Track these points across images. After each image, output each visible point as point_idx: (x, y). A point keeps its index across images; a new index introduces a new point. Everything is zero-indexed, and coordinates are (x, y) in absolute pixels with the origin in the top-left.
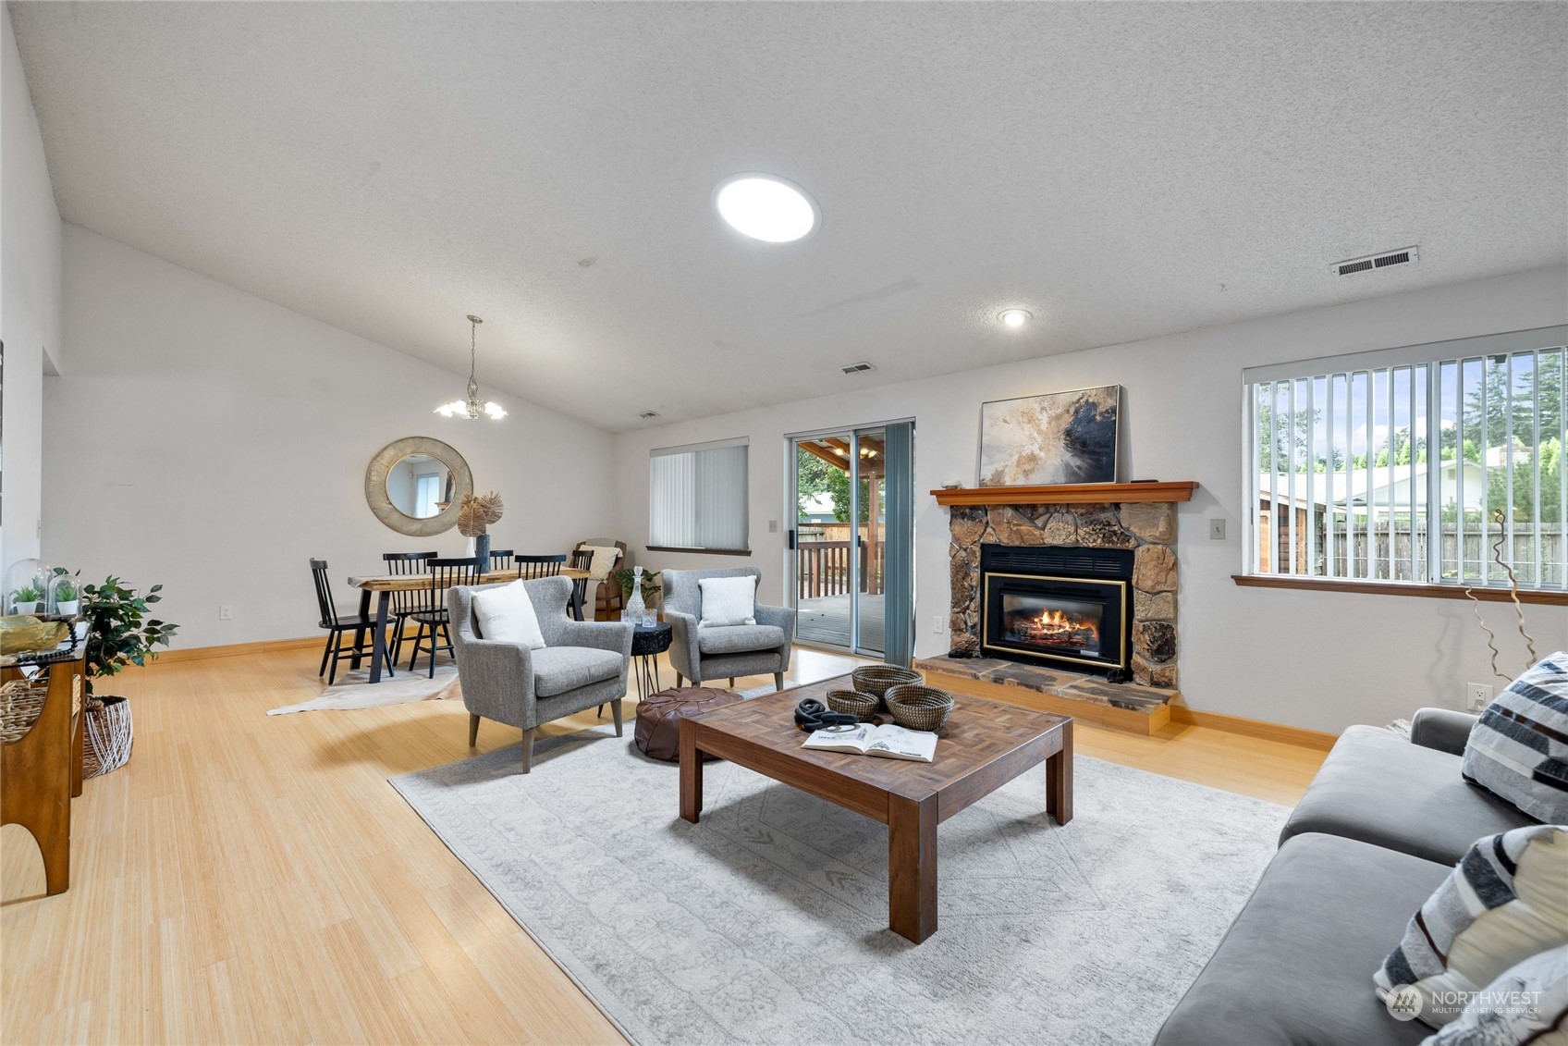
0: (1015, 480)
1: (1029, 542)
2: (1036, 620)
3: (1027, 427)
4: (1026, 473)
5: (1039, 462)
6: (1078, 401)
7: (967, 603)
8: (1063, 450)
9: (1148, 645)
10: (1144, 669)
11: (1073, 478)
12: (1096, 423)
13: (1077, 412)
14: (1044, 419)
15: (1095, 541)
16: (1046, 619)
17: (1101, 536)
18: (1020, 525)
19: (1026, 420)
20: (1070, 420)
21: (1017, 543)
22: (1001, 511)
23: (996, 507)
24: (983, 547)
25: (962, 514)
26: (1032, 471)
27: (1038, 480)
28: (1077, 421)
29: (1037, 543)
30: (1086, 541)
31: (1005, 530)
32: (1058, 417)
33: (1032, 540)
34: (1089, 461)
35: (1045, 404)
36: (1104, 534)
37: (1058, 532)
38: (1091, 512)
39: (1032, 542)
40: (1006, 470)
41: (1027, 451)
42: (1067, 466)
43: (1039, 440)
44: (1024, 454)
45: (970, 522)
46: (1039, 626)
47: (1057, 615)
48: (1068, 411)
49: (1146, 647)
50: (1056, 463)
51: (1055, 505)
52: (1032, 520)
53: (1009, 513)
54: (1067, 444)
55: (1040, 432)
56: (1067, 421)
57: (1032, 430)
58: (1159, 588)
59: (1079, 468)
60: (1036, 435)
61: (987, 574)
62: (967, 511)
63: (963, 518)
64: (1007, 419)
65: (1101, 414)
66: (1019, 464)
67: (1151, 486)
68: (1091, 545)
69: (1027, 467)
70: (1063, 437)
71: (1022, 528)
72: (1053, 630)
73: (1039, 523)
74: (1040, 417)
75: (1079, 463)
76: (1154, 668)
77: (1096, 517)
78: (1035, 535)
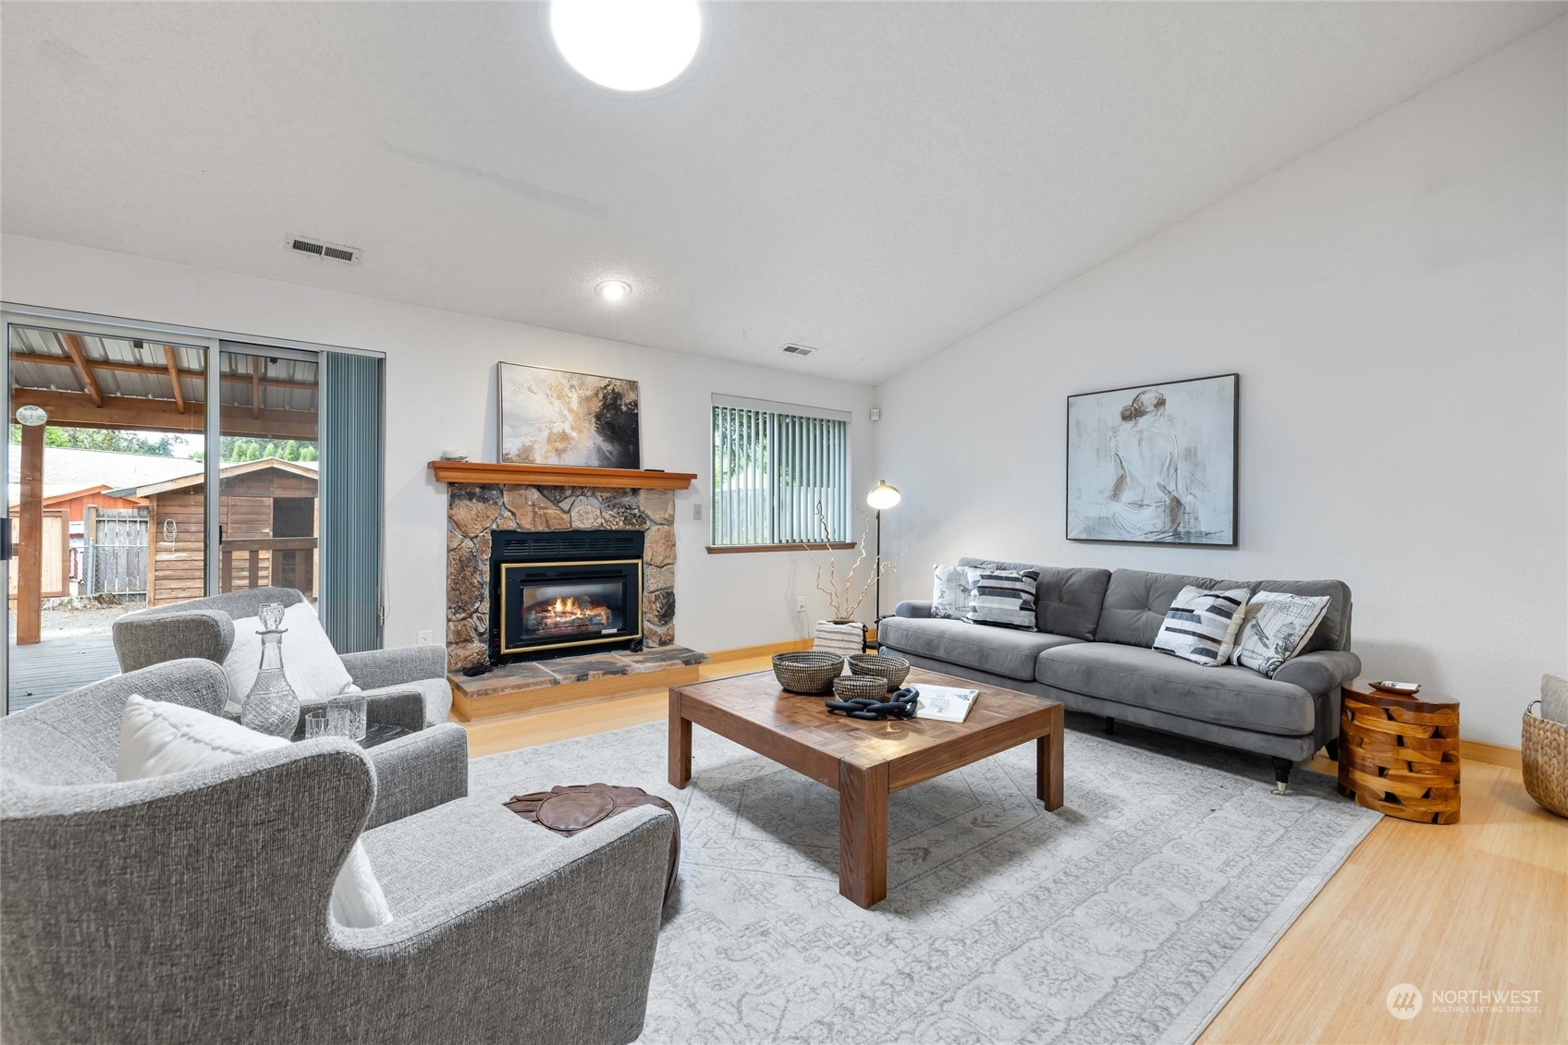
0: (546, 458)
1: (556, 526)
2: (550, 608)
3: (557, 402)
4: (559, 452)
5: (572, 442)
6: (606, 387)
7: (477, 605)
8: (594, 432)
9: (658, 611)
10: (655, 633)
11: (605, 463)
12: (622, 412)
13: (605, 397)
14: (574, 398)
15: (617, 523)
16: (559, 607)
17: (623, 519)
18: (546, 508)
19: (555, 394)
20: (600, 405)
21: (541, 528)
22: (522, 492)
23: (516, 487)
24: (493, 532)
25: (468, 493)
26: (564, 450)
27: (571, 460)
28: (606, 407)
29: (564, 527)
30: (609, 523)
31: (525, 514)
32: (588, 399)
33: (559, 524)
34: (619, 448)
35: (575, 383)
36: (626, 517)
37: (587, 515)
38: (614, 497)
39: (558, 527)
40: (536, 446)
41: (558, 428)
42: (599, 450)
43: (571, 418)
44: (555, 431)
45: (481, 504)
46: (553, 614)
47: (569, 602)
48: (597, 395)
49: (657, 614)
50: (589, 445)
51: (582, 488)
52: (556, 503)
53: (535, 494)
54: (598, 428)
55: (570, 410)
56: (596, 405)
57: (563, 408)
58: (666, 562)
59: (611, 453)
60: (566, 413)
61: (504, 566)
62: (477, 490)
63: (471, 500)
64: (533, 388)
65: (626, 405)
66: (550, 440)
67: (658, 475)
68: (614, 528)
69: (560, 446)
70: (593, 420)
71: (550, 511)
72: (566, 617)
73: (565, 505)
74: (570, 395)
75: (610, 448)
76: (661, 630)
77: (617, 501)
78: (562, 519)
